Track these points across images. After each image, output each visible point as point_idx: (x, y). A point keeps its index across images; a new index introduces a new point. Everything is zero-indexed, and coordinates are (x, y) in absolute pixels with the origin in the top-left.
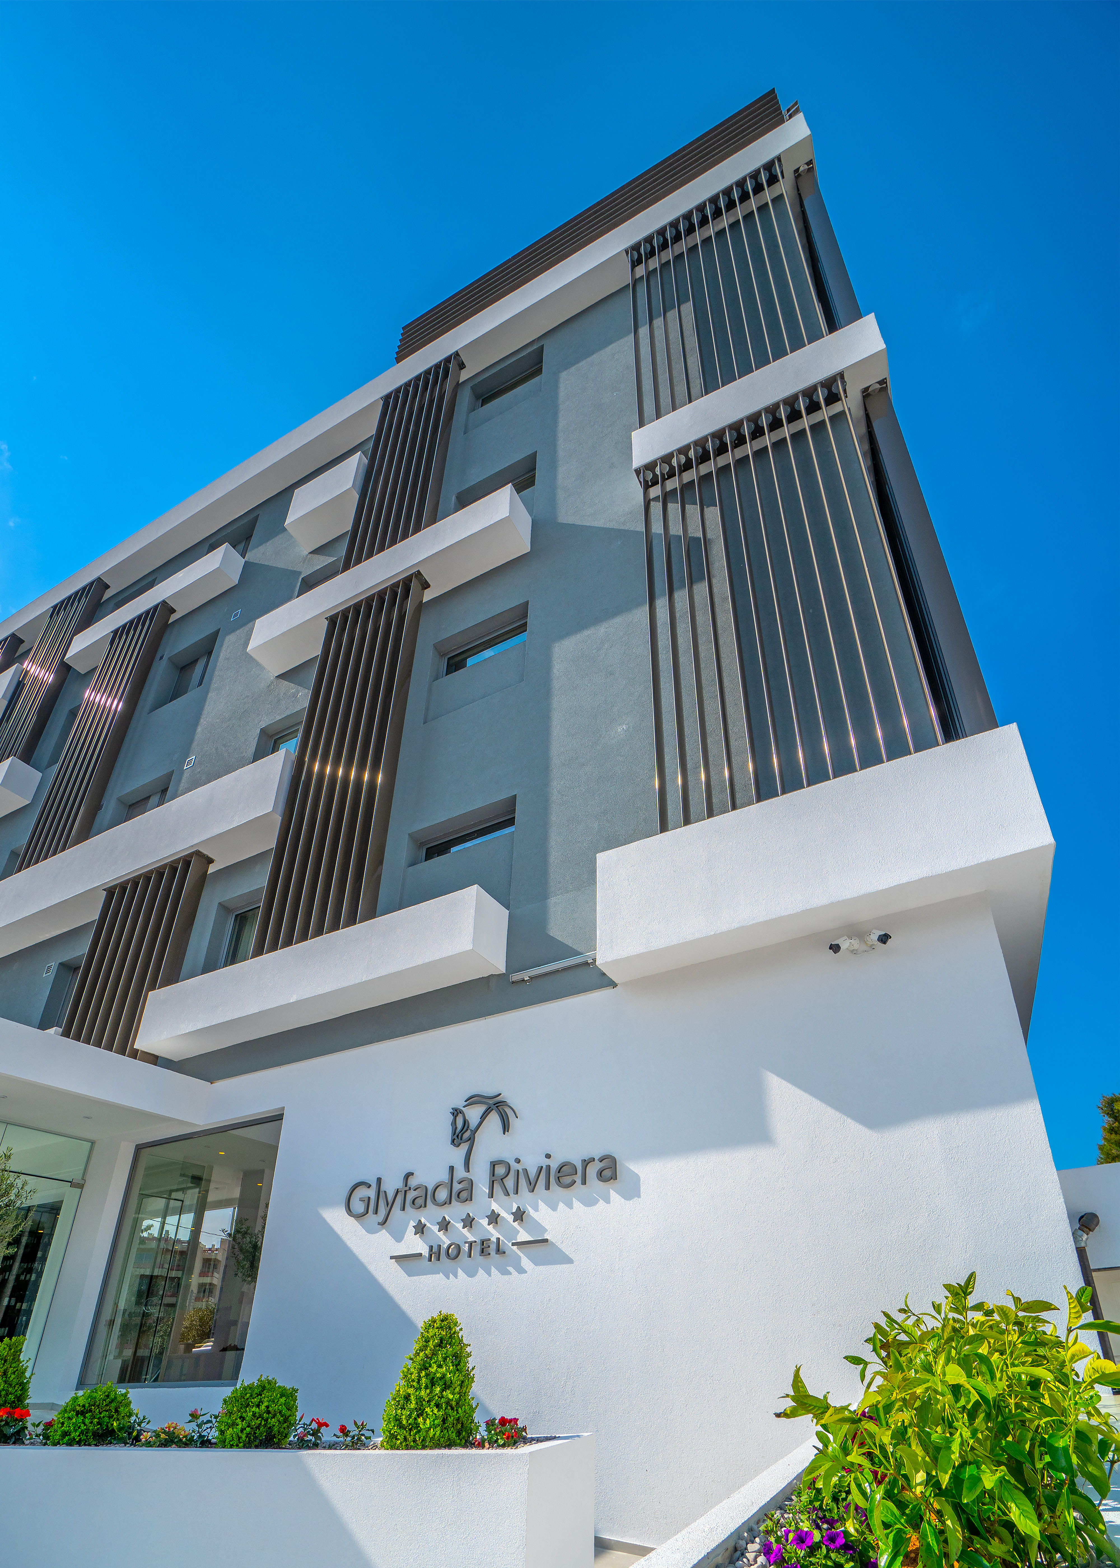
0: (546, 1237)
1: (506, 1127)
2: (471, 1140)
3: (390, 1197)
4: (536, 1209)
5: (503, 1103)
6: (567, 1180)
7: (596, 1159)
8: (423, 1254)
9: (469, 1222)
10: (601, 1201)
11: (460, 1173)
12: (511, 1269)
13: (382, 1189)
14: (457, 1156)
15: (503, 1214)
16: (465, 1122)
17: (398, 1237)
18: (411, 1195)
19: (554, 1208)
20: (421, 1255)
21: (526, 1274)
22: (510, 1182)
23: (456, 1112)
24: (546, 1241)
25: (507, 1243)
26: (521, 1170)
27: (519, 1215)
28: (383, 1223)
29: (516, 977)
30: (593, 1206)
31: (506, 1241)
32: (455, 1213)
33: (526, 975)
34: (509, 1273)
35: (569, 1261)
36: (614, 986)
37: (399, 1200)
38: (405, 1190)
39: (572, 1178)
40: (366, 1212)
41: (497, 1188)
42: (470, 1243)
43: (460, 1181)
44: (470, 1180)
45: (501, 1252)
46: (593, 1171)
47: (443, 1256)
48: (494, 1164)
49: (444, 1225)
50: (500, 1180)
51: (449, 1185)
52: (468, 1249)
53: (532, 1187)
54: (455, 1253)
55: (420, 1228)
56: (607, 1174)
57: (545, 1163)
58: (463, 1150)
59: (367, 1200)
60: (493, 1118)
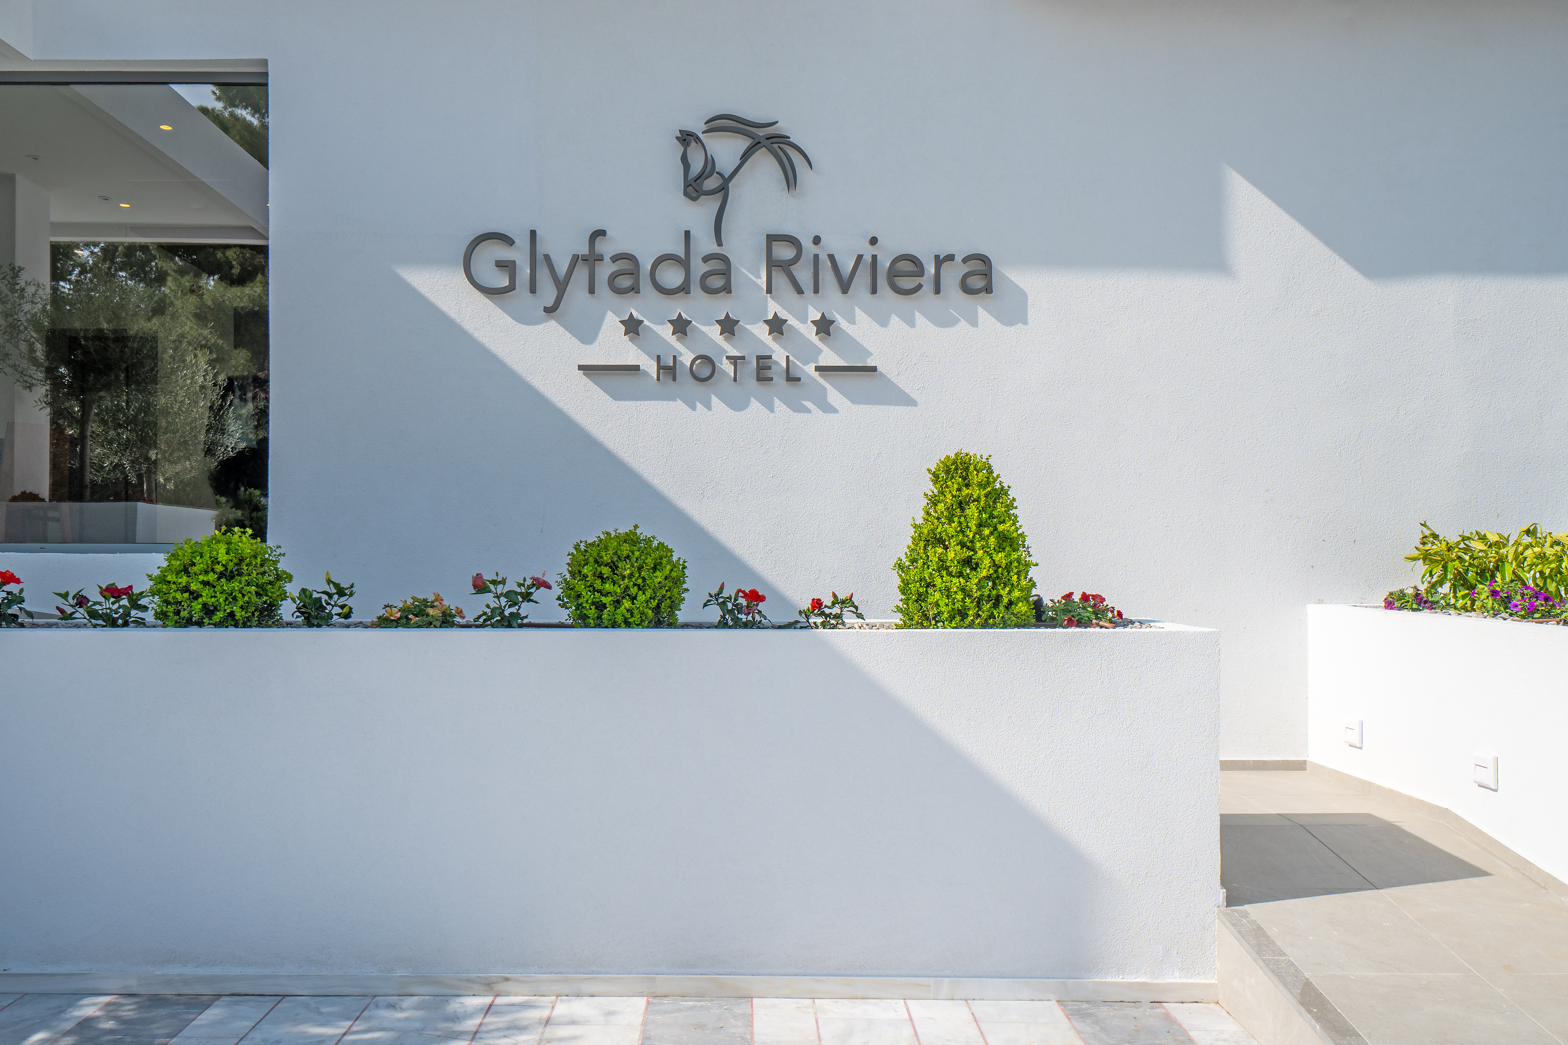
0: (870, 363)
1: (791, 181)
2: (723, 191)
3: (562, 268)
4: (852, 321)
5: (783, 139)
6: (907, 283)
7: (959, 259)
8: (641, 368)
9: (728, 326)
10: (963, 323)
11: (704, 243)
12: (808, 404)
13: (541, 249)
14: (697, 213)
15: (792, 321)
16: (710, 161)
17: (588, 335)
18: (605, 270)
19: (883, 323)
20: (636, 368)
21: (837, 415)
22: (803, 274)
23: (686, 138)
24: (874, 369)
25: (801, 365)
26: (823, 257)
27: (824, 326)
28: (549, 310)
30: (949, 326)
31: (798, 363)
32: (700, 309)
34: (808, 411)
35: (910, 402)
37: (581, 275)
38: (592, 259)
39: (916, 281)
40: (511, 287)
41: (780, 279)
42: (734, 360)
43: (706, 259)
44: (724, 259)
45: (792, 378)
46: (952, 276)
47: (683, 375)
48: (772, 239)
49: (681, 327)
50: (786, 267)
51: (684, 263)
52: (729, 368)
53: (845, 286)
54: (706, 372)
55: (632, 327)
56: (977, 282)
57: (868, 251)
58: (707, 207)
59: (510, 267)
60: (763, 162)
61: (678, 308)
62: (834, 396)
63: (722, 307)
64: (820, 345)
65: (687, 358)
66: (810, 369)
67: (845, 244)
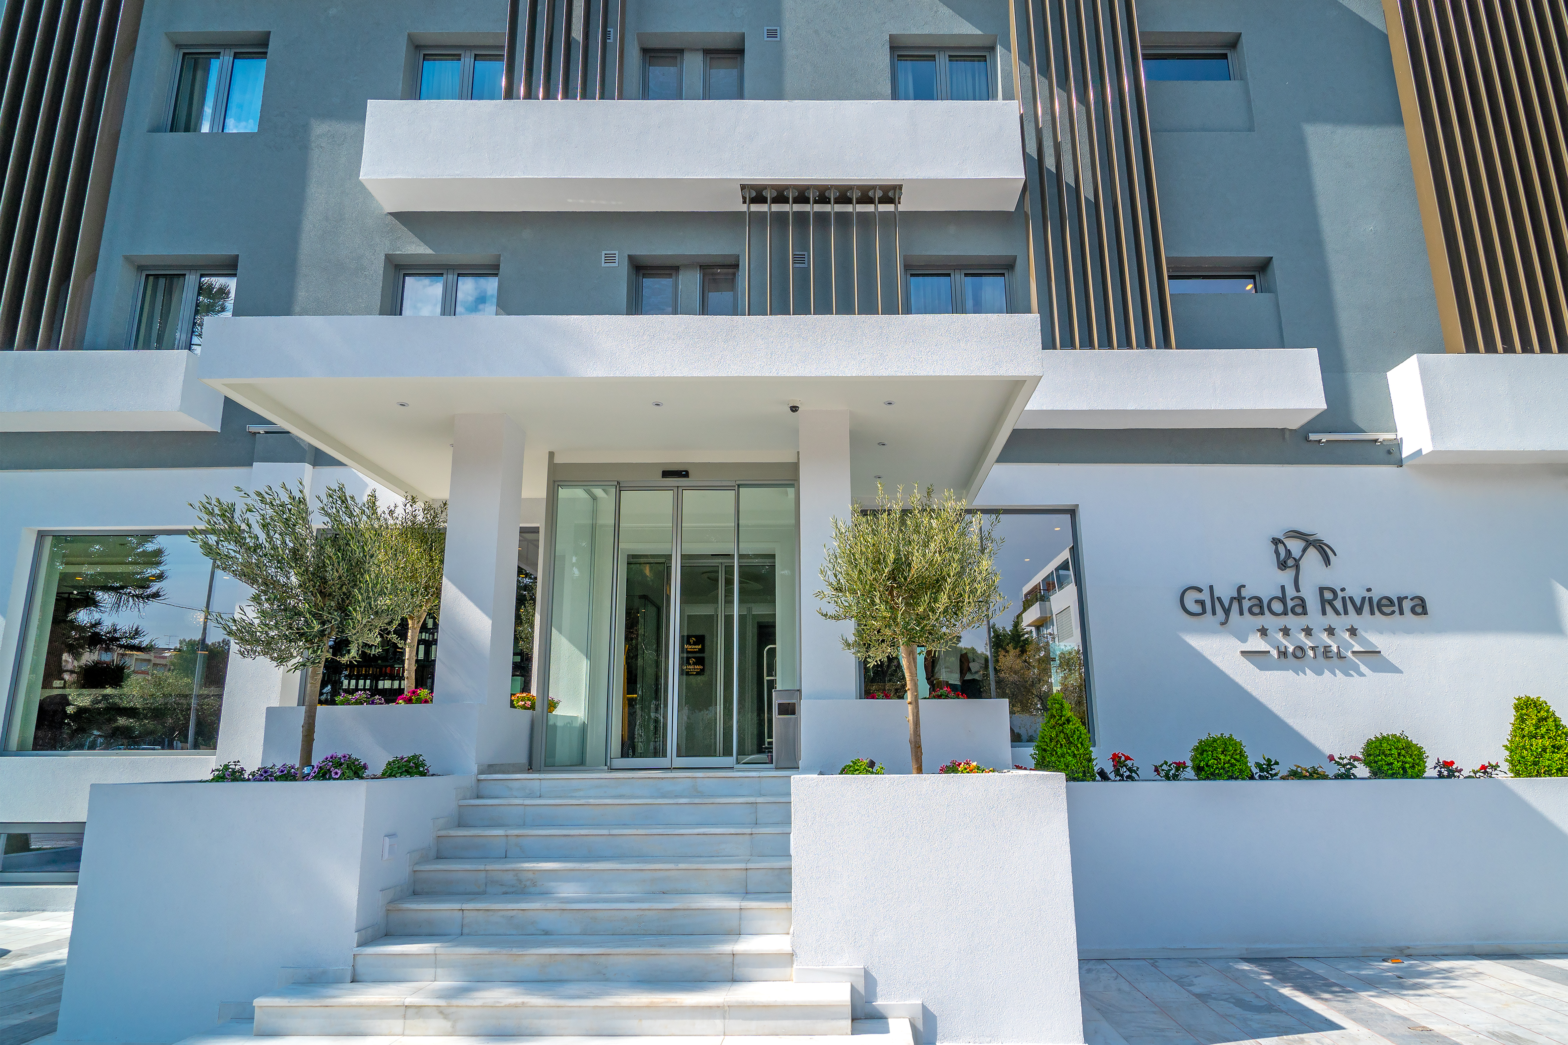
0: (1376, 650)
1: (1327, 561)
2: (1297, 567)
3: (1226, 603)
4: (1365, 629)
5: (1320, 541)
6: (1387, 610)
7: (1408, 598)
8: (1270, 653)
9: (1308, 632)
10: (1416, 630)
11: (1291, 592)
12: (1351, 672)
13: (1216, 595)
14: (1286, 577)
15: (1337, 629)
16: (1288, 552)
17: (1242, 638)
18: (1246, 604)
19: (1381, 631)
20: (1268, 653)
21: (1367, 679)
22: (1338, 604)
23: (1276, 542)
24: (1378, 653)
26: (1347, 598)
27: (1353, 632)
28: (1223, 625)
29: (1313, 437)
31: (1343, 651)
32: (1294, 622)
33: (1325, 438)
34: (1352, 676)
35: (1398, 671)
36: (1400, 463)
37: (1235, 605)
38: (1239, 599)
39: (1392, 609)
40: (1204, 611)
41: (1328, 608)
42: (1313, 648)
43: (1292, 599)
44: (1302, 600)
45: (1340, 657)
46: (1407, 605)
47: (1290, 657)
48: (1322, 590)
49: (1286, 632)
50: (1330, 603)
51: (1283, 600)
52: (1311, 653)
53: (1359, 611)
54: (1299, 653)
55: (1263, 632)
56: (1419, 610)
57: (1368, 595)
58: (1290, 574)
59: (1202, 603)
60: (1312, 552)
61: (1281, 622)
62: (1363, 668)
63: (1303, 621)
64: (1351, 641)
65: (1291, 649)
66: (1349, 654)
67: (1356, 592)
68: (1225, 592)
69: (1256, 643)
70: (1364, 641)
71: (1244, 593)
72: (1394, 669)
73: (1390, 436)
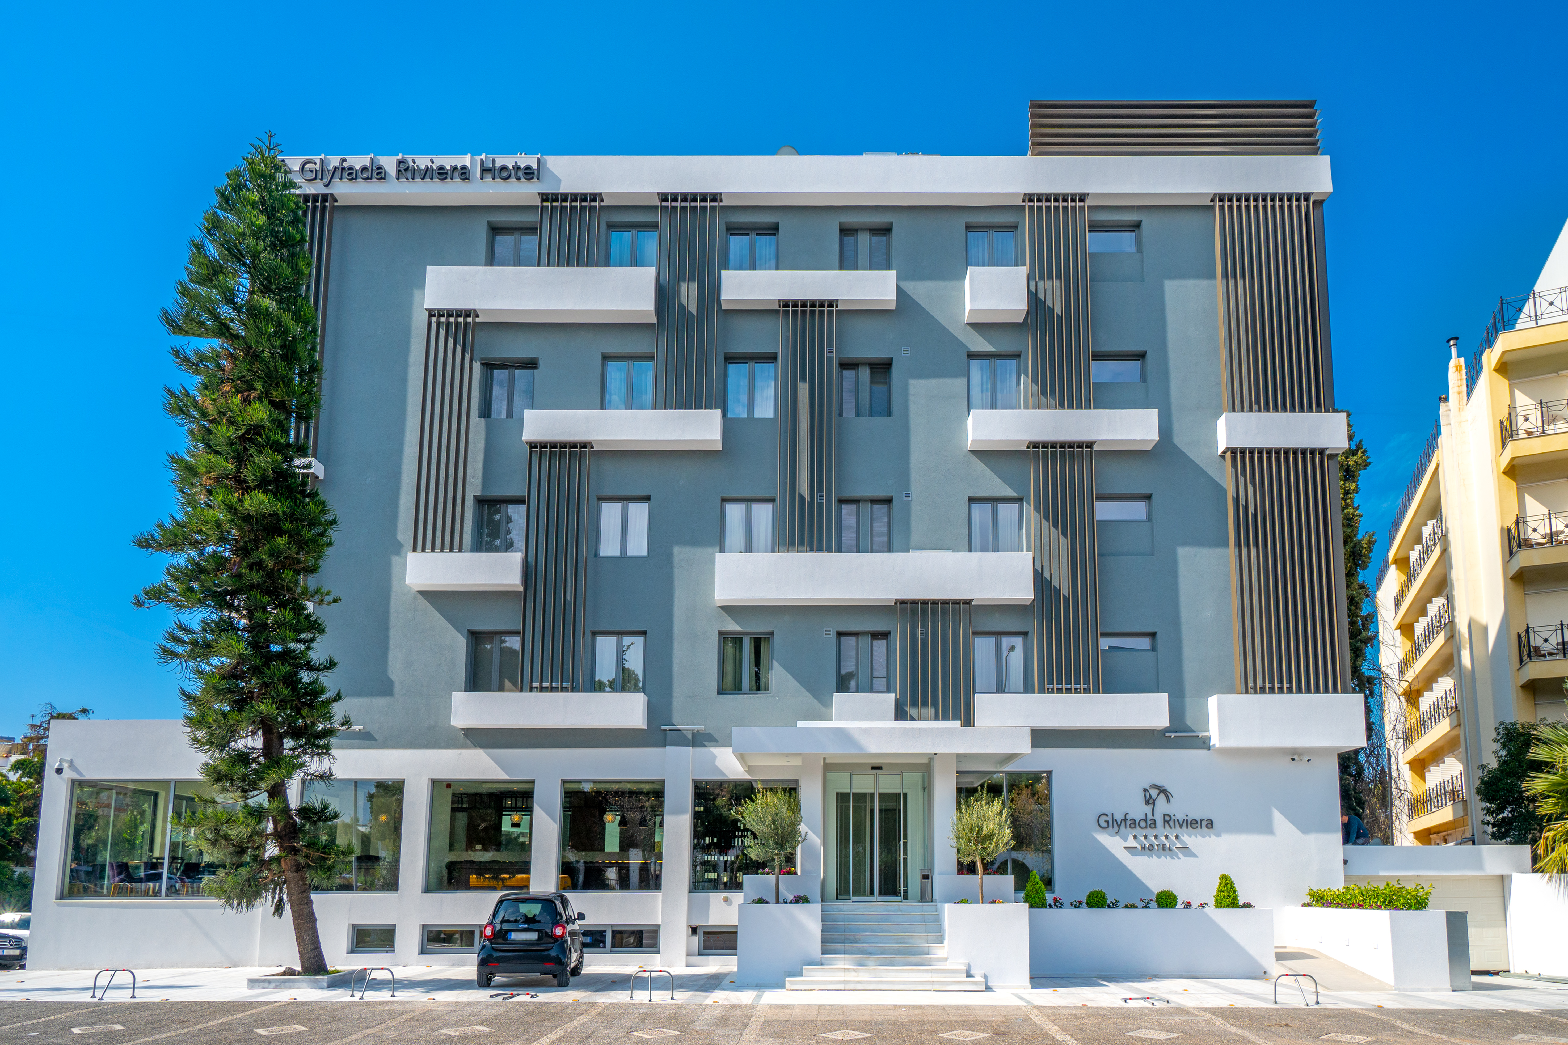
0: (1187, 847)
1: (1168, 800)
2: (1154, 803)
3: (1119, 823)
4: (1183, 836)
5: (1166, 790)
6: (1194, 826)
7: (1205, 820)
9: (1156, 837)
10: (1207, 837)
11: (1150, 816)
13: (1115, 818)
14: (1148, 809)
15: (1170, 836)
16: (1151, 796)
17: (1125, 840)
18: (1128, 823)
19: (1190, 837)
20: (1136, 848)
21: (1181, 860)
22: (1172, 823)
23: (1145, 790)
24: (1188, 849)
26: (1176, 820)
27: (1177, 837)
28: (1117, 834)
29: (1167, 734)
30: (1204, 837)
31: (1172, 847)
32: (1150, 832)
33: (1173, 735)
34: (1174, 859)
35: (1196, 856)
36: (1209, 749)
37: (1123, 823)
38: (1125, 820)
39: (1197, 825)
40: (1108, 827)
41: (1167, 825)
42: (1157, 845)
43: (1150, 821)
44: (1154, 820)
45: (1170, 849)
46: (1204, 823)
47: (1147, 849)
48: (1165, 815)
49: (1146, 837)
50: (1168, 822)
51: (1146, 821)
52: (1156, 847)
53: (1181, 827)
54: (1151, 848)
55: (1135, 837)
56: (1209, 826)
57: (1186, 818)
58: (1151, 806)
59: (1108, 822)
60: (1162, 796)
61: (1144, 832)
62: (1180, 855)
67: (1180, 817)
68: (1119, 817)
69: (1132, 842)
70: (1182, 842)
71: (1127, 817)
72: (1195, 856)
73: (1206, 734)
